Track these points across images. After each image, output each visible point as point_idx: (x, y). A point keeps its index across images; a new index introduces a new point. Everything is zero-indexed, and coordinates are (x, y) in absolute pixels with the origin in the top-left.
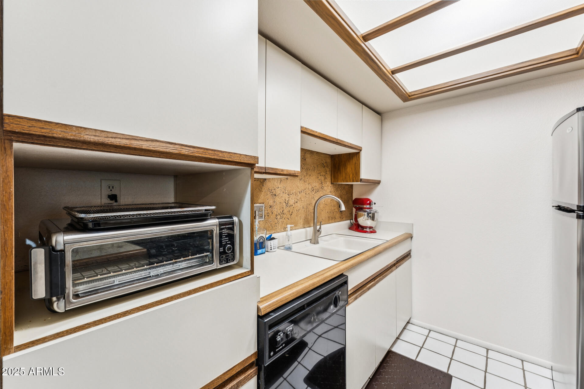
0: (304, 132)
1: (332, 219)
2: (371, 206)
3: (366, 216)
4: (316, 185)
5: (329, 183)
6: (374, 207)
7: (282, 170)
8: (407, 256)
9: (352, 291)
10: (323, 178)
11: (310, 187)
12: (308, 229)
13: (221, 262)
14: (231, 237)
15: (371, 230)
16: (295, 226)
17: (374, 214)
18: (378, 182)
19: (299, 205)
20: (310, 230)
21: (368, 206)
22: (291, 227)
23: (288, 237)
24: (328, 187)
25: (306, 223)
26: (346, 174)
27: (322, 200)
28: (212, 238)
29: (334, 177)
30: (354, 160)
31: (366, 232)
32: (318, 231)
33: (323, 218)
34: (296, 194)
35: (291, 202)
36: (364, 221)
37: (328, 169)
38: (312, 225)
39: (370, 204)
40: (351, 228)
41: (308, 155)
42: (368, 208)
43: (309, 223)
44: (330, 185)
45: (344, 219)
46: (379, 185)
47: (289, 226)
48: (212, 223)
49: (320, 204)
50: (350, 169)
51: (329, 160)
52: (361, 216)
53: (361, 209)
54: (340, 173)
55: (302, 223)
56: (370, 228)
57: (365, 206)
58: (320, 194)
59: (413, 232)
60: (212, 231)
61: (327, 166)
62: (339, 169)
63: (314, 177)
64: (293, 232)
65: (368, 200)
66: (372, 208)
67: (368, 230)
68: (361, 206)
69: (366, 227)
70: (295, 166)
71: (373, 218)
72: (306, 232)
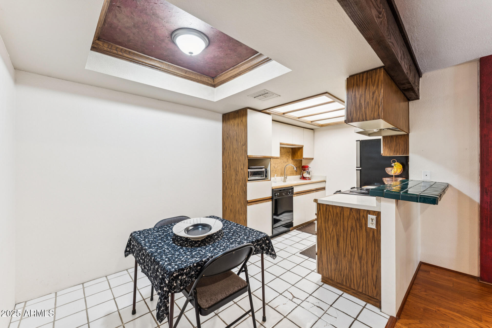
0: (281, 144)
1: (292, 174)
2: (309, 169)
3: (306, 173)
4: (285, 160)
5: (290, 159)
6: (310, 169)
7: (275, 157)
8: (324, 189)
9: (295, 193)
10: (288, 157)
11: (283, 161)
12: (282, 177)
13: (265, 177)
14: (267, 171)
15: (309, 179)
16: (277, 176)
17: (309, 172)
18: (313, 159)
19: (279, 168)
20: (283, 178)
21: (307, 169)
22: (276, 175)
23: (275, 179)
24: (290, 161)
25: (281, 175)
26: (297, 156)
27: (288, 166)
28: (264, 172)
29: (293, 157)
30: (301, 150)
31: (306, 179)
32: (286, 178)
33: (288, 173)
34: (278, 164)
35: (276, 167)
36: (306, 175)
37: (290, 154)
38: (284, 176)
39: (308, 168)
40: (301, 179)
41: (282, 149)
42: (307, 170)
43: (282, 175)
44: (291, 160)
45: (298, 175)
46: (312, 160)
47: (275, 175)
48: (264, 169)
49: (287, 168)
50: (299, 153)
51: (291, 150)
52: (304, 173)
53: (304, 170)
54: (295, 155)
55: (280, 175)
56: (308, 178)
57: (306, 169)
58: (287, 164)
59: (326, 179)
60: (264, 171)
61: (290, 152)
62: (295, 154)
63: (284, 157)
64: (277, 178)
65: (308, 166)
66: (309, 170)
67: (307, 179)
68: (304, 169)
69: (306, 178)
70: (278, 155)
71: (309, 174)
72: (281, 178)
